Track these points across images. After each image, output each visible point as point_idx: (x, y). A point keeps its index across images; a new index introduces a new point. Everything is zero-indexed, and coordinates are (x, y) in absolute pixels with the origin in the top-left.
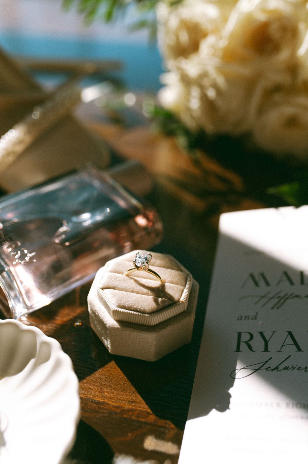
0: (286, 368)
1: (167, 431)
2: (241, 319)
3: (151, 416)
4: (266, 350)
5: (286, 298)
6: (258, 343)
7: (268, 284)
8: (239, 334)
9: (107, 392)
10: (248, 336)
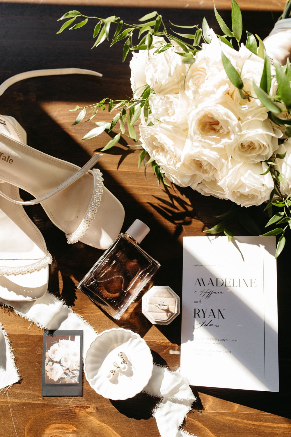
0: (210, 325)
1: (176, 348)
2: (195, 303)
3: (170, 343)
4: (204, 317)
5: (210, 293)
6: (201, 314)
7: (204, 285)
8: (195, 309)
9: (155, 337)
10: (198, 311)
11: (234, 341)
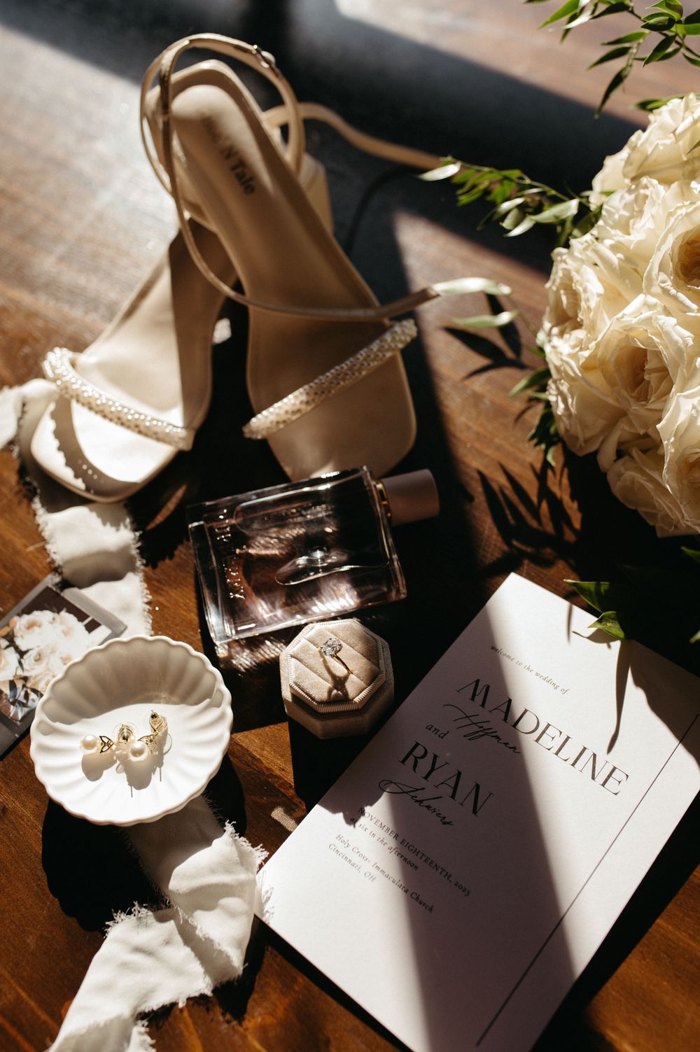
0: (428, 807)
1: (297, 810)
2: (430, 729)
3: (291, 791)
4: (426, 778)
5: (486, 732)
6: (425, 765)
7: (483, 705)
8: (417, 745)
9: (268, 751)
10: (422, 752)
11: (461, 887)
